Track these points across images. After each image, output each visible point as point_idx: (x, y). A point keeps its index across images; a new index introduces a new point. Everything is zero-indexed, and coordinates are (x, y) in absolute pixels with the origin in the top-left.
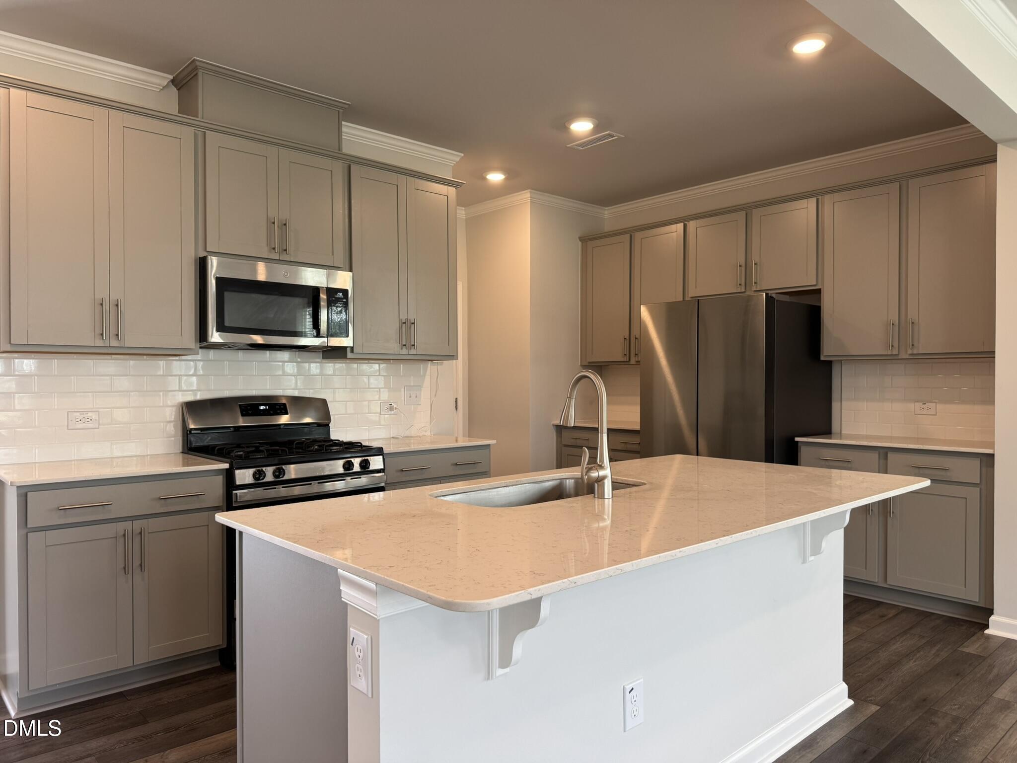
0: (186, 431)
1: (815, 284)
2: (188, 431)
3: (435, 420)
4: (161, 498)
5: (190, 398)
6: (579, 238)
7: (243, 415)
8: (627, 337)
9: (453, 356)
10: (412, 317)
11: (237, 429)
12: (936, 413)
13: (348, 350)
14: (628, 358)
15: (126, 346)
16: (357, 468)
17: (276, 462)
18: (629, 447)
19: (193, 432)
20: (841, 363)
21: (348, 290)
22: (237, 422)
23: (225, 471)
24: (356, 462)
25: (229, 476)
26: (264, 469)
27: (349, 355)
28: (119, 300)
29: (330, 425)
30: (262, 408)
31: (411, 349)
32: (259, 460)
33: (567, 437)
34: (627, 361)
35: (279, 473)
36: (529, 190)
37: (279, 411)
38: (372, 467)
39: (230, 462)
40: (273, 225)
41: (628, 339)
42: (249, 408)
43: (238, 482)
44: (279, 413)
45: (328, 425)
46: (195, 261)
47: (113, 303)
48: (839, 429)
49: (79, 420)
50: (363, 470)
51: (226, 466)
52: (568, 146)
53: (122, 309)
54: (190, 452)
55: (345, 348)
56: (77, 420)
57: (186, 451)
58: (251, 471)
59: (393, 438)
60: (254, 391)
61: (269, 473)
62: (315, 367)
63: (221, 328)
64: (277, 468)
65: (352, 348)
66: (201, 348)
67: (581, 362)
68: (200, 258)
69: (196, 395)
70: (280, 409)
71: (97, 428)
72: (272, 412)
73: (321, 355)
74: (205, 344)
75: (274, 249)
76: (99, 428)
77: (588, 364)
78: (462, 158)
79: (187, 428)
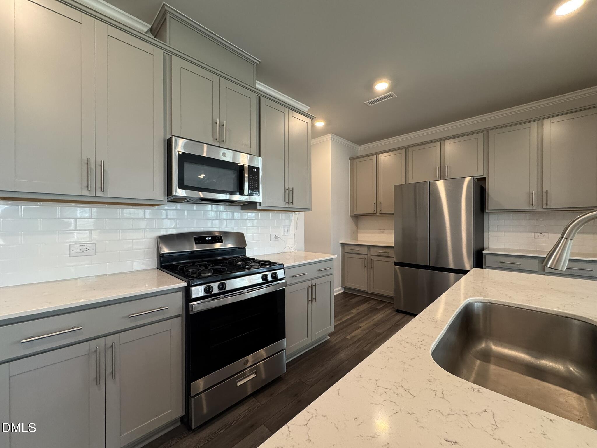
0: (159, 255)
1: (483, 175)
2: (160, 254)
3: (297, 243)
4: (130, 316)
5: (163, 233)
6: (349, 158)
7: (196, 244)
8: (375, 202)
9: (309, 209)
10: (291, 187)
11: (193, 252)
12: (548, 238)
13: (258, 203)
14: (375, 212)
15: (109, 196)
16: (270, 279)
17: (220, 278)
18: (382, 254)
19: (164, 255)
20: (489, 213)
21: (259, 168)
22: (193, 248)
23: (184, 288)
24: (269, 274)
25: (187, 291)
26: (211, 284)
27: (259, 207)
28: (102, 161)
29: (246, 248)
30: (207, 239)
31: (290, 204)
32: (208, 278)
33: (347, 249)
34: (375, 214)
35: (222, 287)
36: (331, 134)
37: (218, 241)
38: (279, 277)
39: (187, 281)
40: (216, 124)
41: (375, 203)
42: (200, 239)
43: (194, 296)
44: (218, 242)
45: (245, 248)
46: (164, 141)
47: (98, 163)
48: (488, 245)
49: (79, 250)
50: (273, 279)
51: (185, 284)
52: (365, 103)
53: (106, 168)
54: (162, 269)
55: (256, 203)
56: (77, 250)
57: (159, 267)
58: (202, 287)
59: (276, 253)
60: (203, 229)
61: (215, 287)
62: (237, 214)
63: (181, 186)
64: (221, 283)
65: (260, 203)
66: (168, 201)
67: (350, 214)
68: (167, 139)
69: (166, 231)
70: (219, 239)
71: (94, 255)
72: (213, 241)
73: (240, 207)
74: (171, 198)
75: (217, 139)
76: (95, 255)
77: (354, 215)
78: (309, 110)
79: (160, 253)
